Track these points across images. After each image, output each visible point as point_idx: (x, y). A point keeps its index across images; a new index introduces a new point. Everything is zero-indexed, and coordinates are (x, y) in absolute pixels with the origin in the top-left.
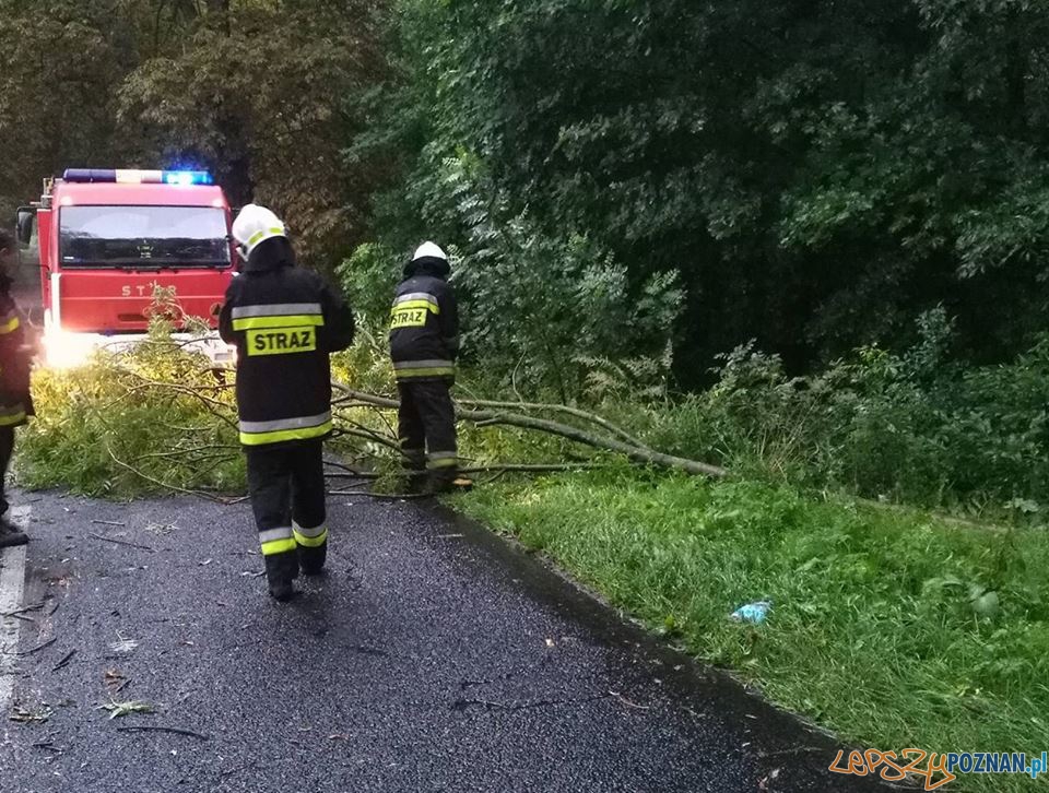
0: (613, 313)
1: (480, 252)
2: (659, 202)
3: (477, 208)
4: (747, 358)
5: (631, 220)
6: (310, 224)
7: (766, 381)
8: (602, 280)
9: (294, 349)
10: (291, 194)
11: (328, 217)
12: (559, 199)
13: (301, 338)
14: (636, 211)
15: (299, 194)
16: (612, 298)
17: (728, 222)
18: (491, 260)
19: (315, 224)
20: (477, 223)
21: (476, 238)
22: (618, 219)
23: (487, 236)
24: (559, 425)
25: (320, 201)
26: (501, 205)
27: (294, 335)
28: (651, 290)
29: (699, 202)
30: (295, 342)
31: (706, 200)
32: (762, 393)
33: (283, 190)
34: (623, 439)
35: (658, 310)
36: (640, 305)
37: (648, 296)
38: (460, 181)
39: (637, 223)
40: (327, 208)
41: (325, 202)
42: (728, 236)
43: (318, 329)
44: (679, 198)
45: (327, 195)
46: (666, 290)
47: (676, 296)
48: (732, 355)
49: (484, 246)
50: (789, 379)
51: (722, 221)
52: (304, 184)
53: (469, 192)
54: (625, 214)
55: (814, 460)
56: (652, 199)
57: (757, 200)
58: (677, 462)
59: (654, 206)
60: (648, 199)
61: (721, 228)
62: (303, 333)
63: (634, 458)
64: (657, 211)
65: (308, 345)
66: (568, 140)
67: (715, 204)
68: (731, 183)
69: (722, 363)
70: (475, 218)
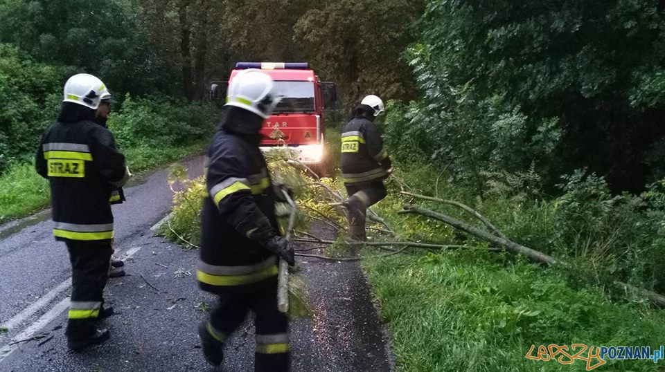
0: (514, 143)
1: (430, 106)
2: (552, 75)
3: (429, 79)
4: (584, 179)
5: (533, 87)
6: (384, 91)
7: (595, 196)
8: (510, 122)
9: (67, 175)
10: (376, 76)
11: (392, 87)
12: (491, 75)
13: (72, 167)
14: (537, 80)
15: (380, 76)
16: (513, 133)
17: (593, 87)
18: (438, 110)
19: (387, 91)
20: (428, 88)
21: (429, 96)
22: (525, 86)
23: (435, 96)
24: (448, 217)
25: (390, 79)
26: (443, 77)
27: (68, 165)
28: (542, 129)
29: (577, 75)
30: (68, 170)
31: (581, 74)
32: (592, 205)
33: (373, 73)
34: (490, 229)
35: (544, 143)
36: (535, 138)
37: (539, 132)
38: (419, 63)
39: (537, 89)
40: (393, 82)
41: (392, 79)
42: (593, 96)
43: (86, 163)
44: (565, 73)
45: (394, 75)
46: (551, 131)
47: (556, 135)
48: (573, 177)
49: (431, 102)
50: (613, 196)
51: (589, 87)
52: (383, 70)
53: (424, 71)
54: (530, 82)
55: (625, 257)
56: (548, 73)
57: (614, 74)
58: (524, 249)
59: (549, 78)
60: (545, 74)
61: (589, 90)
62: (74, 164)
63: (495, 244)
64: (550, 81)
65: (77, 173)
66: (493, 39)
67: (586, 77)
68: (599, 62)
69: (565, 182)
70: (428, 85)
